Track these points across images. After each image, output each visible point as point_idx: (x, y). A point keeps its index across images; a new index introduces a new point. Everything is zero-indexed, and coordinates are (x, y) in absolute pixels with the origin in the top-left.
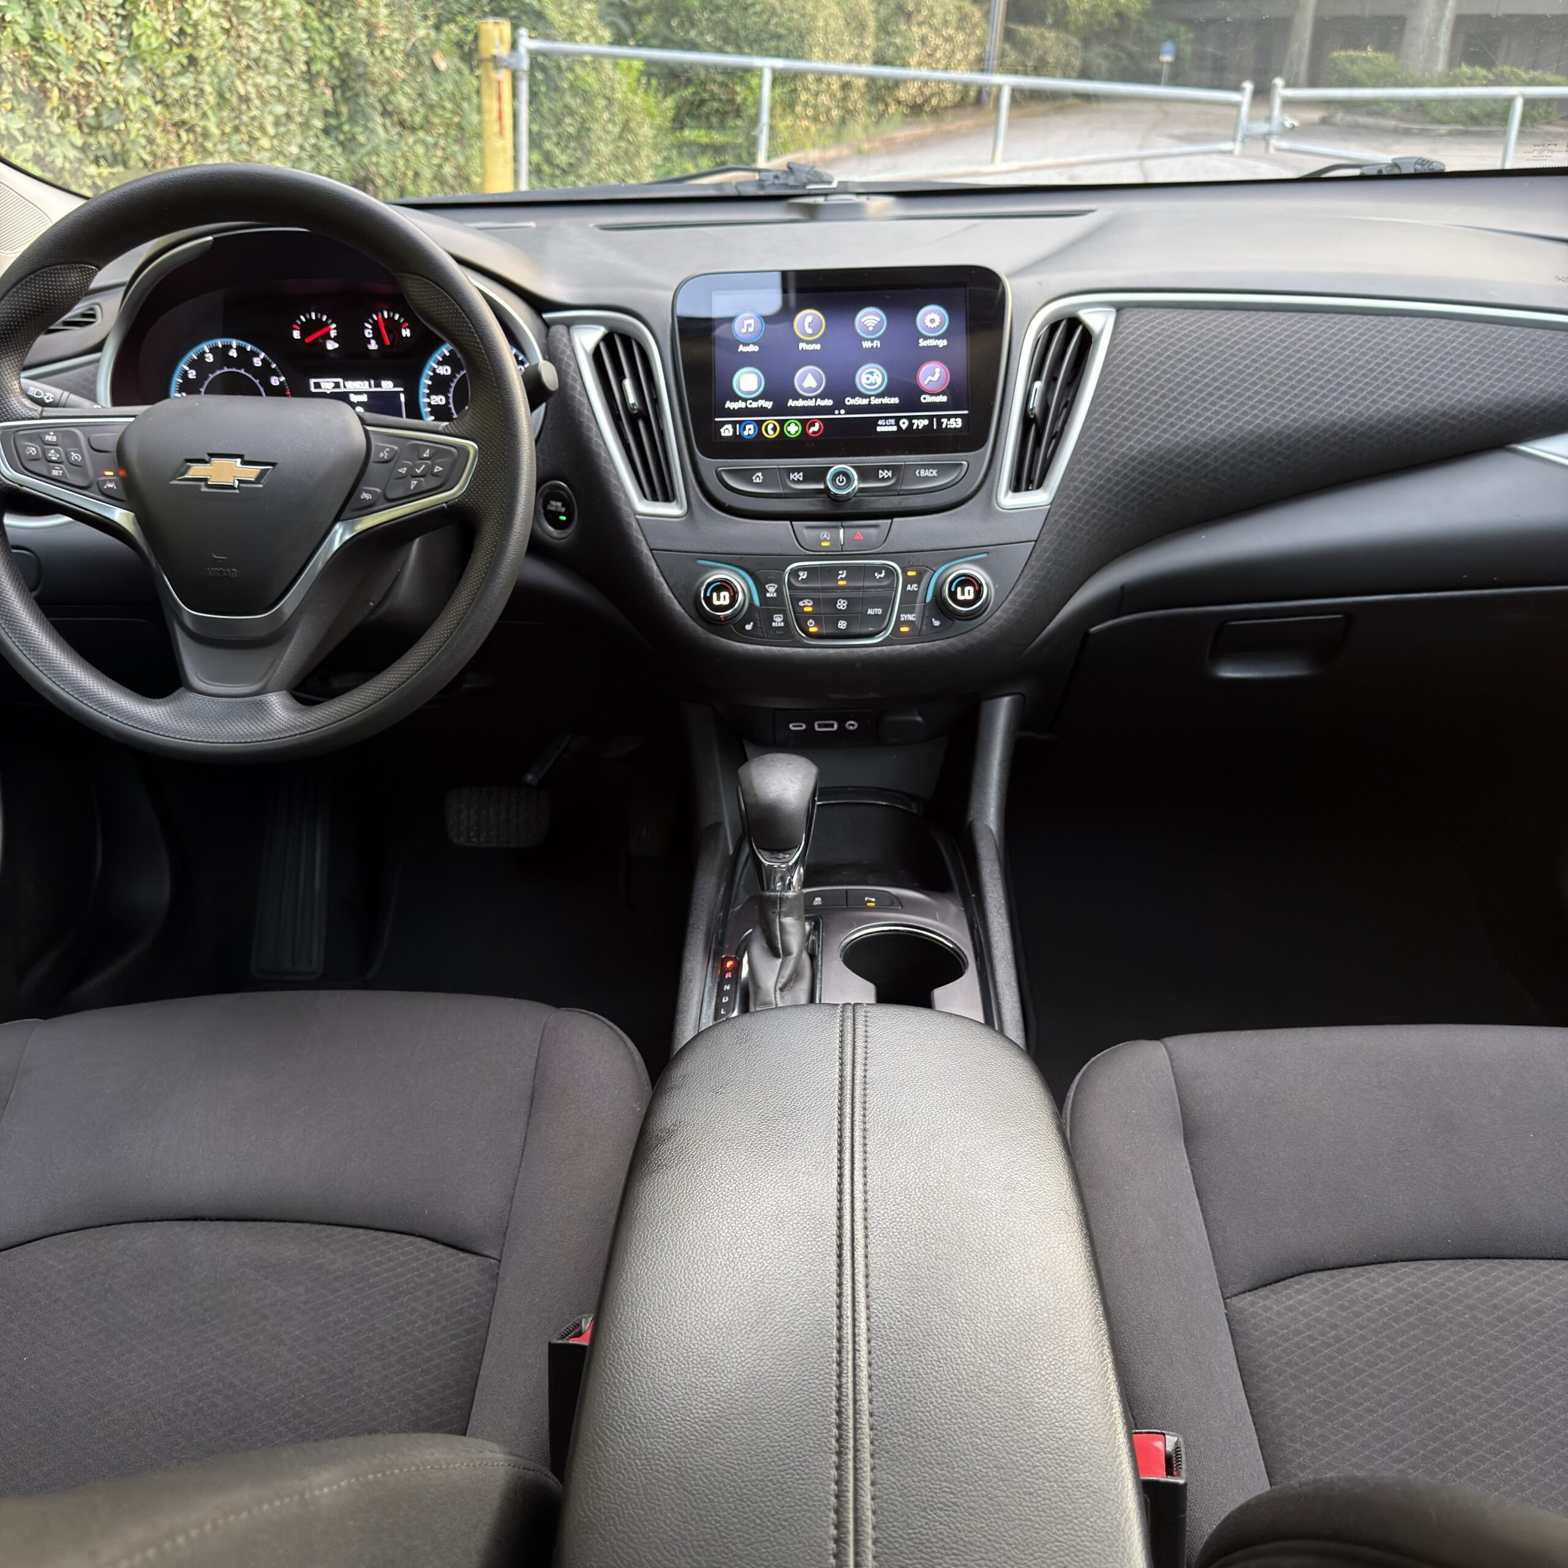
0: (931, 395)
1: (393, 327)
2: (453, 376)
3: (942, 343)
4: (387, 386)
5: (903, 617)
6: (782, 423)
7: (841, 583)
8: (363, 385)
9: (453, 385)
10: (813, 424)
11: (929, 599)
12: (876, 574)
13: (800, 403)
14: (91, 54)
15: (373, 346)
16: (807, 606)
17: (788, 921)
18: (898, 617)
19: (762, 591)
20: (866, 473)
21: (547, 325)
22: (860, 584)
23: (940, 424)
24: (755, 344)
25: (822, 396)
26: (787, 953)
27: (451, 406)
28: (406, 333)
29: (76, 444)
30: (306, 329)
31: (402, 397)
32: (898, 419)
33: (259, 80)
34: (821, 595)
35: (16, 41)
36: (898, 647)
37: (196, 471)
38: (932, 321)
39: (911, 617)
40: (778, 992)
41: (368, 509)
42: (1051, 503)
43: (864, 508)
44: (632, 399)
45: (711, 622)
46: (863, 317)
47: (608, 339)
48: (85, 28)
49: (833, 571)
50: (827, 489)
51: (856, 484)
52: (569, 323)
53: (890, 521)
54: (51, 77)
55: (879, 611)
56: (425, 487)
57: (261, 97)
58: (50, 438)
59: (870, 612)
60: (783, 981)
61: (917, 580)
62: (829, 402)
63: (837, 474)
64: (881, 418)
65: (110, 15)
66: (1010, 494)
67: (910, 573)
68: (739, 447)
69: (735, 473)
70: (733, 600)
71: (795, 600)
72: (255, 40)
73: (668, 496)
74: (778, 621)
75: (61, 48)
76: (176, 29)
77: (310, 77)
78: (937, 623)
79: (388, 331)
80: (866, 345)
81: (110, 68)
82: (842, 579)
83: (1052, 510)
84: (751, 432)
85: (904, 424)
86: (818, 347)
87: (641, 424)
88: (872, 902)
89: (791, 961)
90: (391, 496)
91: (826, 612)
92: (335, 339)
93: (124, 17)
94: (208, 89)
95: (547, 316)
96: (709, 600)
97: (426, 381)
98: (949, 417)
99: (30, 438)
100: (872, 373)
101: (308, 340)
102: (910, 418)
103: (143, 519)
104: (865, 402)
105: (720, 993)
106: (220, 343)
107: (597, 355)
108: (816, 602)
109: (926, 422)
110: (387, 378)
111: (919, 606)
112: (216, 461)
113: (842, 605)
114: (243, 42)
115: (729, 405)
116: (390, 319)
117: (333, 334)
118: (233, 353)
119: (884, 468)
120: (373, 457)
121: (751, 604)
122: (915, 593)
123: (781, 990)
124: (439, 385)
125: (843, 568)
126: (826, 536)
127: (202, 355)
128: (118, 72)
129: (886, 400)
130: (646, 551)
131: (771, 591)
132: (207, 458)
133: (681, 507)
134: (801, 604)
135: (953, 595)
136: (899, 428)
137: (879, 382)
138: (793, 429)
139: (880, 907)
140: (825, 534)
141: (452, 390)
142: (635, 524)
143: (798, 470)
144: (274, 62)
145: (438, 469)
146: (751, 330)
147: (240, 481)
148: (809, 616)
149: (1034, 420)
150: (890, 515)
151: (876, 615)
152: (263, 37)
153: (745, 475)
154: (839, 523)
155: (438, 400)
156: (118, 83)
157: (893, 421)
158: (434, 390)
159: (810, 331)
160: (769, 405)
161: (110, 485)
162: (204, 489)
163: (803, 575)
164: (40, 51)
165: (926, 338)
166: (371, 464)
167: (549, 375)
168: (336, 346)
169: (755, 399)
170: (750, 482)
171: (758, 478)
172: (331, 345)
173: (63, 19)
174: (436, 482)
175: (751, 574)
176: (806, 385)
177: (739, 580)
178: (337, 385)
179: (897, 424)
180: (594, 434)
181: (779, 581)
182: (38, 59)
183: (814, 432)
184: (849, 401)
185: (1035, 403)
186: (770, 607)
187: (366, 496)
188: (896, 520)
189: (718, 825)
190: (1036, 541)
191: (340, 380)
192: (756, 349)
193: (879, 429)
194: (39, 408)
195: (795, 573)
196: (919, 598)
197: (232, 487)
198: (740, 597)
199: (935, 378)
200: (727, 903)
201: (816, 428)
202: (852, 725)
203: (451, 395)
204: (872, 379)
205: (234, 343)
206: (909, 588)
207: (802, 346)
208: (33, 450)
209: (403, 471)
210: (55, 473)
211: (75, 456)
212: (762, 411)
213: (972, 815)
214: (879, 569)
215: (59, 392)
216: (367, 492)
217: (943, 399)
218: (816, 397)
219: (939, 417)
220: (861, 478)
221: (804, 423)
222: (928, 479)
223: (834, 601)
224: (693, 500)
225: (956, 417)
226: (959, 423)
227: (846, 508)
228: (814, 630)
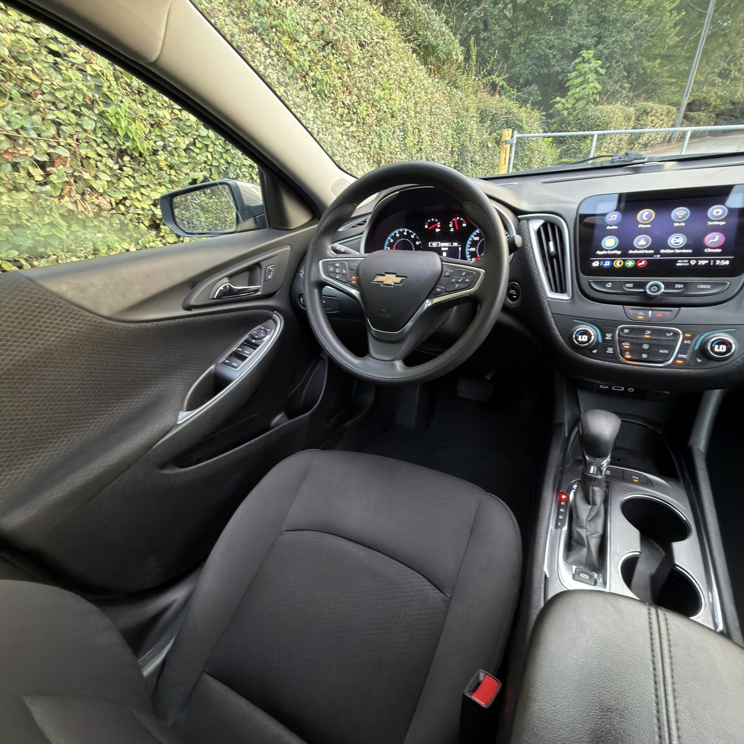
0: (712, 248)
1: (460, 223)
2: (479, 240)
3: (722, 223)
4: (455, 244)
5: (680, 356)
6: (625, 261)
7: (647, 336)
8: (447, 244)
9: (479, 244)
10: (641, 262)
11: (697, 348)
12: (667, 334)
13: (636, 252)
14: (394, 149)
15: (452, 230)
16: (626, 345)
17: (596, 489)
18: (677, 355)
19: (604, 336)
20: (668, 285)
21: (519, 220)
22: (657, 338)
23: (715, 262)
24: (616, 225)
25: (648, 249)
26: (594, 504)
27: (477, 251)
28: (464, 225)
29: (345, 268)
30: (430, 224)
31: (460, 249)
32: (690, 260)
33: (438, 154)
34: (634, 341)
35: (375, 147)
36: (673, 370)
37: (379, 278)
38: (718, 212)
39: (684, 356)
40: (588, 523)
41: (438, 295)
43: (664, 302)
44: (552, 249)
45: (577, 348)
46: (677, 211)
47: (544, 226)
48: (393, 142)
50: (645, 292)
51: (663, 290)
52: (528, 219)
53: (678, 309)
54: (383, 156)
55: (666, 352)
56: (461, 287)
57: (438, 159)
58: (337, 265)
59: (661, 351)
60: (591, 517)
61: (691, 339)
62: (652, 252)
63: (652, 286)
64: (680, 259)
65: (400, 138)
67: (687, 335)
68: (601, 271)
69: (596, 283)
70: (589, 339)
71: (620, 342)
72: (438, 143)
73: (563, 290)
74: (610, 350)
75: (386, 148)
76: (417, 141)
77: (452, 152)
78: (699, 361)
79: (458, 224)
80: (676, 225)
81: (398, 153)
84: (608, 264)
85: (693, 262)
86: (649, 226)
87: (555, 261)
88: (636, 479)
89: (596, 508)
90: (448, 290)
91: (637, 349)
92: (439, 228)
93: (404, 138)
94: (424, 157)
95: (519, 217)
96: (577, 338)
97: (469, 243)
98: (721, 260)
99: (331, 265)
100: (677, 238)
101: (430, 228)
102: (697, 260)
103: (362, 295)
104: (672, 251)
105: (559, 513)
106: (401, 230)
107: (538, 232)
108: (632, 343)
109: (707, 262)
110: (455, 241)
111: (690, 351)
112: (387, 275)
113: (646, 347)
114: (435, 143)
115: (598, 252)
116: (459, 220)
117: (439, 226)
118: (405, 234)
119: (678, 283)
120: (443, 275)
121: (598, 341)
122: (688, 345)
123: (590, 521)
124: (474, 244)
125: (648, 329)
126: (641, 314)
127: (395, 234)
128: (400, 154)
129: (684, 251)
131: (609, 337)
132: (384, 274)
133: (569, 296)
134: (623, 344)
135: (713, 348)
136: (690, 264)
137: (681, 242)
138: (630, 264)
139: (641, 483)
140: (641, 313)
141: (478, 246)
142: (546, 303)
143: (630, 282)
144: (443, 148)
145: (467, 280)
146: (614, 219)
147: (395, 283)
148: (626, 350)
150: (679, 306)
151: (664, 353)
152: (440, 141)
153: (602, 284)
154: (649, 308)
155: (473, 249)
156: (400, 157)
157: (686, 261)
158: (472, 246)
159: (646, 219)
160: (619, 252)
161: (354, 282)
162: (382, 286)
163: (626, 331)
164: (381, 149)
165: (712, 221)
166: (443, 278)
167: (518, 240)
168: (439, 230)
169: (612, 250)
170: (605, 287)
171: (609, 285)
172: (438, 230)
173: (388, 140)
174: (466, 285)
175: (599, 328)
176: (640, 243)
177: (593, 331)
178: (438, 244)
179: (689, 262)
180: (533, 264)
181: (613, 333)
182: (380, 152)
183: (641, 265)
184: (662, 251)
186: (606, 344)
187: (438, 290)
188: (682, 308)
189: (562, 425)
191: (439, 243)
192: (616, 227)
193: (678, 264)
194: (336, 254)
195: (622, 330)
196: (691, 347)
197: (391, 285)
198: (593, 338)
199: (716, 240)
200: (563, 463)
201: (643, 263)
202: (631, 390)
203: (477, 248)
204: (677, 241)
205: (406, 230)
206: (685, 342)
207: (640, 226)
208: (331, 269)
209: (454, 280)
210: (337, 277)
211: (344, 272)
212: (615, 255)
213: (691, 442)
214: (669, 331)
215: (346, 248)
216: (440, 288)
217: (719, 250)
218: (645, 249)
219: (715, 260)
220: (666, 288)
221: (636, 261)
222: (704, 289)
223: (642, 344)
224: (575, 293)
225: (726, 259)
226: (727, 263)
227: (654, 301)
228: (628, 357)
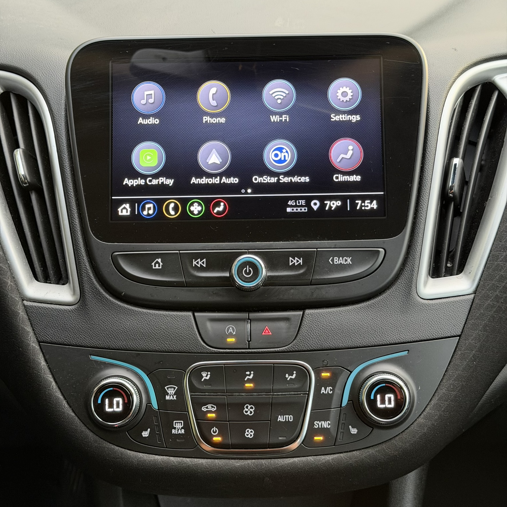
0: (344, 173)
3: (354, 118)
5: (318, 424)
6: (184, 202)
7: (249, 385)
10: (218, 204)
11: (345, 402)
12: (287, 376)
13: (204, 181)
16: (211, 412)
18: (311, 424)
19: (161, 394)
20: (274, 261)
22: (269, 386)
23: (354, 205)
24: (155, 116)
25: (227, 174)
32: (309, 200)
34: (226, 399)
36: (311, 459)
38: (345, 94)
39: (325, 424)
42: (475, 292)
43: (274, 299)
44: (24, 170)
45: (104, 433)
46: (271, 89)
49: (240, 371)
50: (231, 280)
51: (264, 272)
53: (301, 313)
55: (290, 418)
59: (280, 419)
61: (332, 382)
62: (234, 180)
63: (243, 265)
64: (291, 198)
66: (431, 280)
67: (325, 375)
68: (137, 229)
69: (133, 259)
70: (128, 407)
71: (197, 404)
73: (59, 276)
74: (178, 428)
80: (274, 119)
82: (249, 381)
83: (476, 301)
84: (151, 212)
85: (315, 205)
86: (223, 120)
87: (34, 197)
91: (232, 419)
96: (100, 408)
98: (363, 198)
100: (280, 150)
102: (322, 199)
104: (274, 180)
108: (220, 406)
109: (339, 203)
111: (334, 412)
113: (249, 410)
115: (128, 182)
119: (294, 255)
121: (148, 408)
122: (329, 397)
125: (250, 368)
129: (296, 179)
130: (33, 344)
133: (73, 292)
134: (204, 409)
135: (372, 403)
136: (310, 208)
137: (288, 159)
138: (196, 209)
140: (231, 328)
143: (201, 256)
146: (151, 101)
148: (213, 423)
149: (454, 199)
150: (302, 306)
151: (287, 423)
153: (144, 261)
154: (245, 315)
157: (303, 202)
159: (214, 103)
160: (170, 182)
165: (338, 112)
169: (156, 176)
170: (149, 269)
171: (158, 264)
175: (148, 373)
176: (210, 161)
177: (135, 382)
179: (308, 205)
181: (180, 382)
183: (219, 213)
184: (257, 179)
185: (454, 183)
186: (170, 411)
188: (308, 311)
190: (460, 336)
192: (157, 121)
193: (288, 209)
195: (197, 372)
196: (335, 402)
198: (136, 399)
199: (348, 156)
201: (221, 208)
204: (281, 156)
206: (323, 391)
207: (206, 119)
212: (162, 189)
214: (290, 369)
217: (357, 178)
218: (221, 175)
219: (353, 199)
220: (271, 266)
221: (207, 202)
222: (342, 267)
223: (241, 406)
224: (87, 287)
225: (372, 198)
226: (374, 205)
227: (253, 299)
228: (217, 439)
